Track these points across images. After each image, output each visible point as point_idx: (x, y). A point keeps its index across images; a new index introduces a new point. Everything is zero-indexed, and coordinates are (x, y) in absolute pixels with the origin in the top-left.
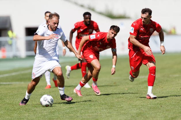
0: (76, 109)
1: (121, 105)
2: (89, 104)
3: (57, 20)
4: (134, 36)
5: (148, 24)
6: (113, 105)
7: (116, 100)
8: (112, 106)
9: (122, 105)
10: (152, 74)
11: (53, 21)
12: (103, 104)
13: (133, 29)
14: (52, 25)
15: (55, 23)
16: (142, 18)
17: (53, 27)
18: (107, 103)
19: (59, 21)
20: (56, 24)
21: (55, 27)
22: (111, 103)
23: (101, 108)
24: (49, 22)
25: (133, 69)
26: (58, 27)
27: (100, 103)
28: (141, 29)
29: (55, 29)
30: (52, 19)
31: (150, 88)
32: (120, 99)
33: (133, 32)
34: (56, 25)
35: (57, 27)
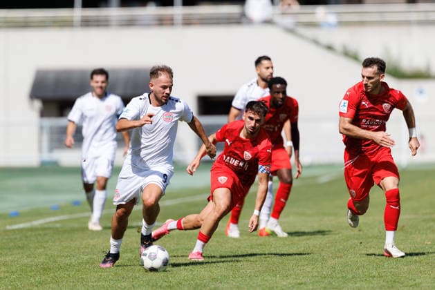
0: (311, 287)
1: (415, 280)
2: (343, 277)
3: (169, 80)
4: (348, 119)
5: (379, 93)
6: (397, 280)
7: (406, 268)
8: (395, 281)
9: (417, 280)
10: (392, 206)
11: (161, 81)
12: (374, 277)
13: (347, 105)
14: (157, 90)
15: (165, 87)
16: (363, 77)
17: (160, 96)
18: (383, 274)
19: (172, 82)
20: (168, 89)
21: (165, 94)
22: (393, 275)
23: (371, 285)
24: (152, 86)
25: (354, 195)
26: (171, 95)
27: (366, 273)
28: (363, 103)
29: (166, 100)
30: (157, 77)
31: (390, 235)
32: (413, 267)
33: (345, 110)
34: (167, 91)
35: (168, 94)
